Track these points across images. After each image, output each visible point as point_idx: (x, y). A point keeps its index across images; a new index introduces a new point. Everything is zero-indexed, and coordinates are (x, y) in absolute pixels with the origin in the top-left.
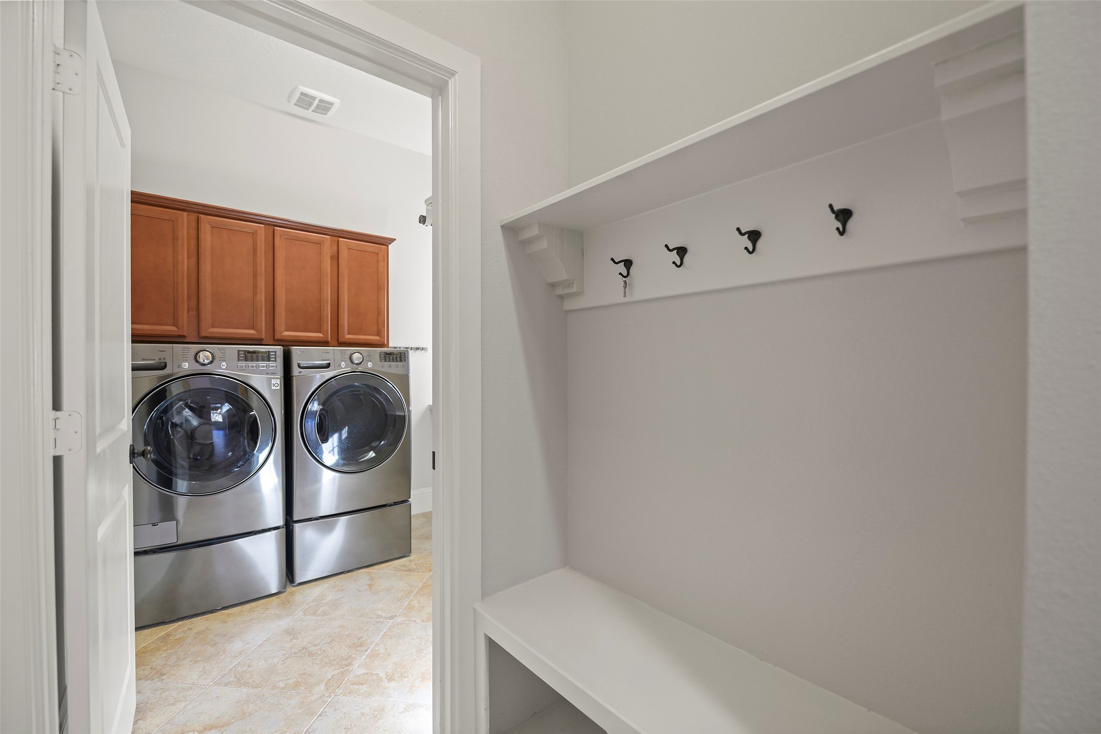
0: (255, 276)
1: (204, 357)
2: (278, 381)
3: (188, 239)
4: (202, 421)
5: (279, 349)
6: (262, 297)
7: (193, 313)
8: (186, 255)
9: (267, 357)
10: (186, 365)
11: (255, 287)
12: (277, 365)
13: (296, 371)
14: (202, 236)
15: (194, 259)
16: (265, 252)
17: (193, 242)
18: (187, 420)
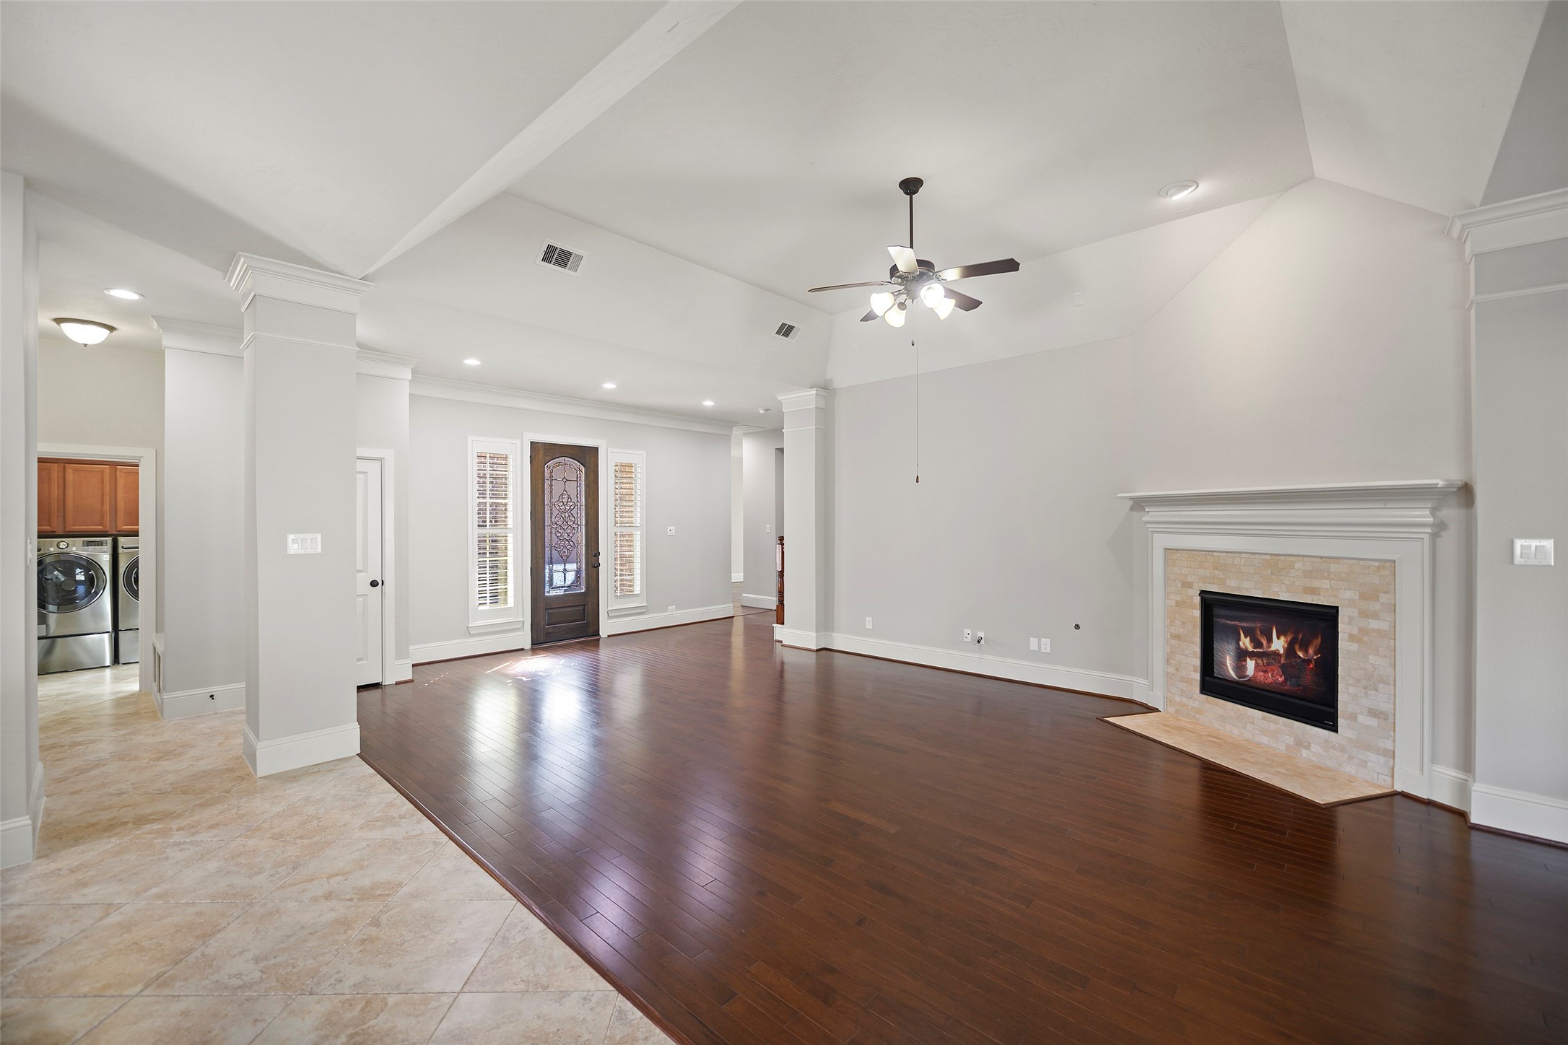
0: (103, 495)
1: (63, 545)
2: (108, 556)
3: (58, 478)
4: (67, 578)
5: (109, 540)
6: (107, 507)
7: (61, 519)
8: (56, 487)
9: (101, 544)
10: (52, 549)
11: (103, 502)
12: (108, 547)
13: (121, 550)
14: (67, 476)
15: (61, 490)
16: (110, 482)
17: (61, 480)
18: (57, 578)
